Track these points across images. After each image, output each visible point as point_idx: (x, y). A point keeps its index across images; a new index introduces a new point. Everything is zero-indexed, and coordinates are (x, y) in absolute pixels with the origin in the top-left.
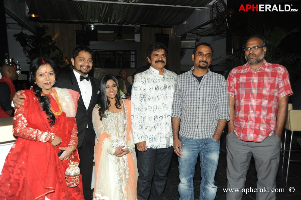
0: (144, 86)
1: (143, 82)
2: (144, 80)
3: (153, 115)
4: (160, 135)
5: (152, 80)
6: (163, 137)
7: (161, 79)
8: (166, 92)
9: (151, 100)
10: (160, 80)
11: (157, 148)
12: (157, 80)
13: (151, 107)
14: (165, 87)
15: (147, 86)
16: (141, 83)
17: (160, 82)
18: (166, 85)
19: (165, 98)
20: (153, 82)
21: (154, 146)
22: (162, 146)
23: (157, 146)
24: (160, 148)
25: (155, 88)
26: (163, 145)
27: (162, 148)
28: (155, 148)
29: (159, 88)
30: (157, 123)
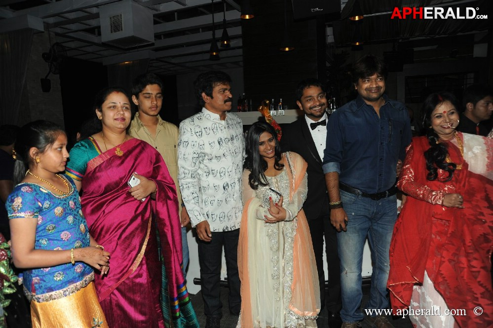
0: (200, 141)
1: (198, 135)
2: (198, 130)
3: (221, 183)
5: (211, 129)
7: (224, 127)
9: (214, 160)
12: (218, 129)
13: (216, 171)
15: (205, 139)
16: (195, 135)
20: (213, 132)
25: (218, 142)
29: (223, 140)
30: (228, 193)
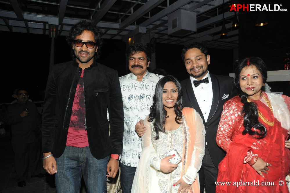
4: (132, 151)
5: (128, 87)
6: (135, 154)
7: (139, 86)
8: (143, 102)
10: (136, 87)
11: (128, 165)
12: (134, 87)
14: (142, 97)
17: (137, 89)
18: (144, 95)
19: (140, 110)
20: (129, 89)
21: (125, 162)
22: (134, 164)
23: (128, 163)
24: (132, 166)
25: (129, 98)
26: (136, 164)
27: (134, 167)
28: (126, 165)
29: (134, 97)
